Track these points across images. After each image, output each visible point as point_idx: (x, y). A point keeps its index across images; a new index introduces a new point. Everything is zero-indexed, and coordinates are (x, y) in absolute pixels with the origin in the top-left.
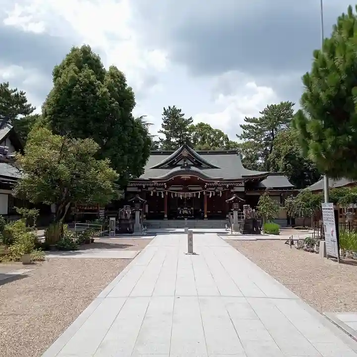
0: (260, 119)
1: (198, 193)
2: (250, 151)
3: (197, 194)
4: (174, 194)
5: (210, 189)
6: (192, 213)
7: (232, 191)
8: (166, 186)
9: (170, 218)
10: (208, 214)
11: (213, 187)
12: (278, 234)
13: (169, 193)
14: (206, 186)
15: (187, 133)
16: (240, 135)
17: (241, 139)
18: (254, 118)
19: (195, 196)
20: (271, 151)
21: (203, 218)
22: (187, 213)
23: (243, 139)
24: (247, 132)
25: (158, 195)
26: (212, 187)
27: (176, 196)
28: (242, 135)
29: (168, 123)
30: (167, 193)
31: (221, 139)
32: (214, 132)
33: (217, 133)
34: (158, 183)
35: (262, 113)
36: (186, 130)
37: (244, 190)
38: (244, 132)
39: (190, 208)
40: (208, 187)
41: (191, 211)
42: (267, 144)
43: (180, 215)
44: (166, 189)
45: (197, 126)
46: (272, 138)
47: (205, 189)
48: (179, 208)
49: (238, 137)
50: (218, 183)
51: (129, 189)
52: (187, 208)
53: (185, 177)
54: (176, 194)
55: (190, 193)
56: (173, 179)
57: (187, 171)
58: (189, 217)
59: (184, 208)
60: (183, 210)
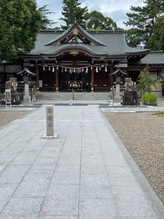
0: (144, 8)
1: (86, 68)
2: (134, 37)
4: (64, 69)
5: (96, 64)
7: (116, 66)
8: (56, 61)
9: (61, 90)
10: (94, 87)
11: (100, 63)
12: (156, 105)
13: (60, 68)
14: (93, 61)
15: (84, 20)
16: (126, 22)
17: (127, 26)
18: (138, 7)
19: (83, 71)
20: (150, 36)
21: (89, 91)
22: (77, 86)
23: (129, 26)
24: (133, 19)
25: (49, 70)
26: (98, 62)
27: (66, 70)
28: (128, 22)
29: (67, 11)
30: (57, 68)
31: (111, 26)
32: (105, 19)
33: (108, 20)
34: (49, 58)
35: (145, 3)
36: (83, 18)
37: (127, 66)
38: (130, 20)
39: (79, 82)
40: (95, 62)
41: (81, 85)
42: (147, 31)
44: (57, 64)
45: (91, 14)
46: (152, 25)
47: (93, 64)
48: (69, 82)
49: (125, 23)
50: (104, 58)
52: (76, 82)
53: (74, 53)
54: (66, 69)
55: (78, 68)
56: (62, 54)
57: (76, 47)
58: (78, 89)
59: (74, 82)
60: (73, 84)
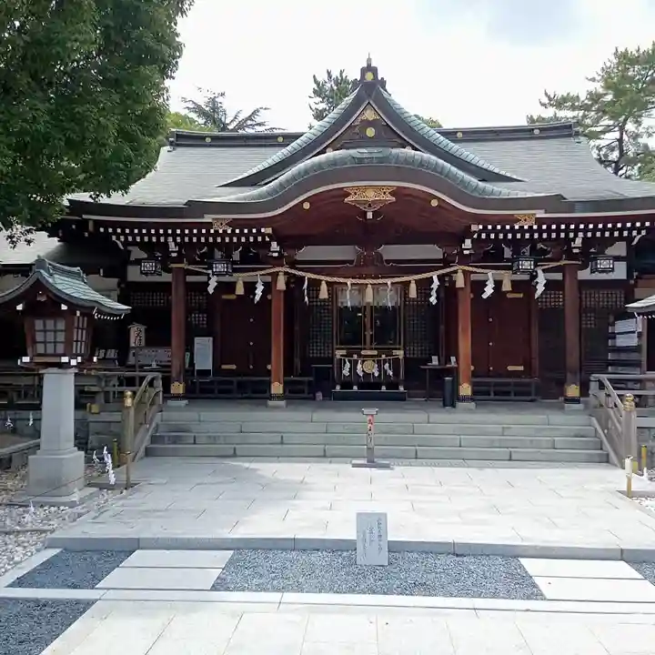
1: (430, 280)
3: (424, 286)
4: (315, 285)
6: (396, 373)
8: (274, 245)
10: (474, 379)
13: (295, 282)
14: (468, 244)
19: (414, 294)
21: (451, 400)
22: (376, 371)
25: (240, 291)
27: (324, 293)
30: (281, 283)
34: (233, 224)
37: (623, 276)
39: (389, 352)
41: (395, 364)
43: (347, 384)
44: (276, 262)
47: (467, 260)
48: (339, 353)
50: (540, 221)
51: (134, 274)
52: (375, 353)
53: (371, 196)
54: (324, 287)
55: (389, 282)
56: (307, 206)
57: (381, 160)
58: (384, 388)
59: (363, 352)
60: (356, 362)
